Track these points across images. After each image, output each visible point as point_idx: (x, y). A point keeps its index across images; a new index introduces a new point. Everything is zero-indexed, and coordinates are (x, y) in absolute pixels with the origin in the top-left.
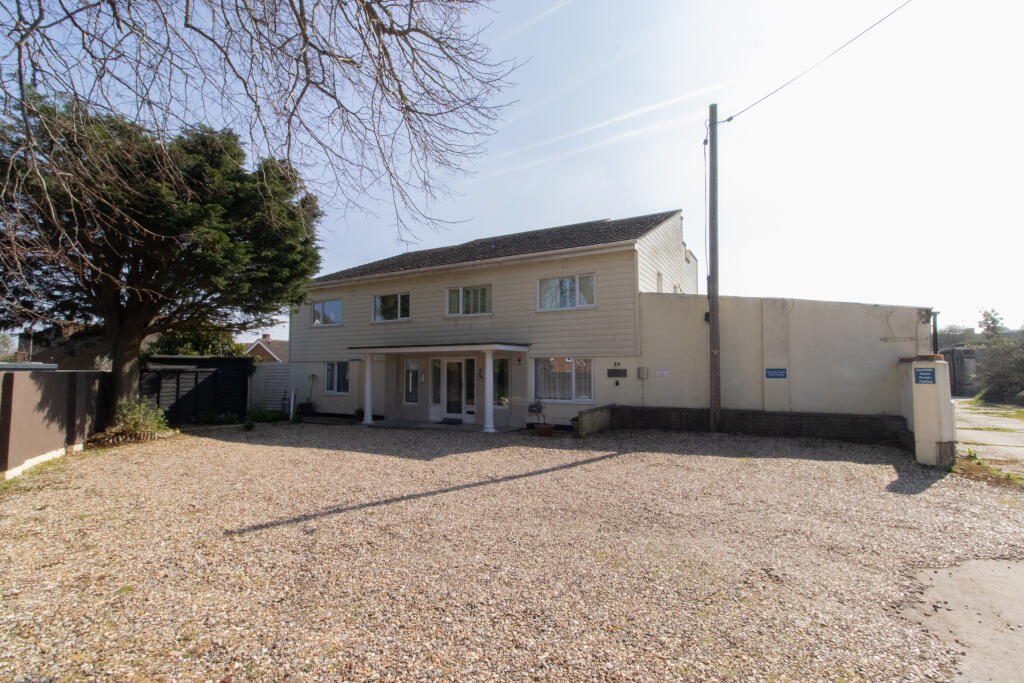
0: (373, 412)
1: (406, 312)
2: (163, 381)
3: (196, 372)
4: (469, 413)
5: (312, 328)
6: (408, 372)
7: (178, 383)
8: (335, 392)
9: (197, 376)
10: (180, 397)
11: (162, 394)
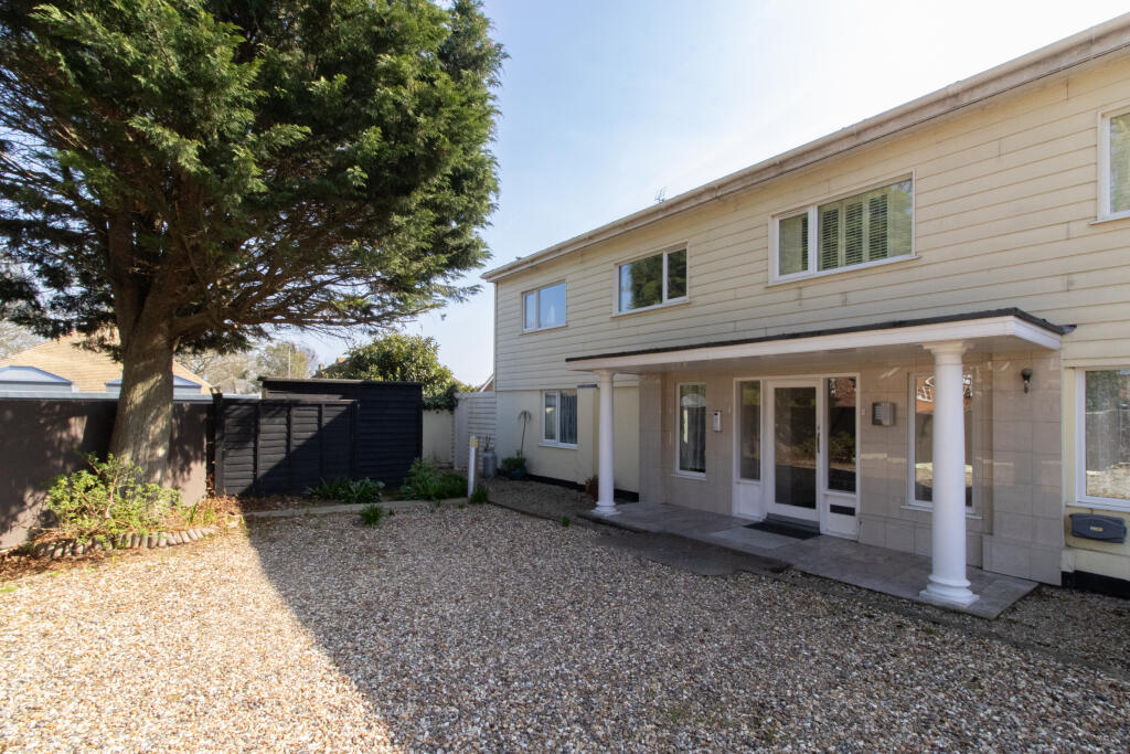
0: (615, 485)
1: (678, 289)
2: (263, 421)
3: (320, 406)
4: (835, 509)
5: (524, 335)
6: (682, 409)
7: (289, 424)
8: (556, 443)
9: (320, 412)
10: (293, 448)
11: (260, 443)
